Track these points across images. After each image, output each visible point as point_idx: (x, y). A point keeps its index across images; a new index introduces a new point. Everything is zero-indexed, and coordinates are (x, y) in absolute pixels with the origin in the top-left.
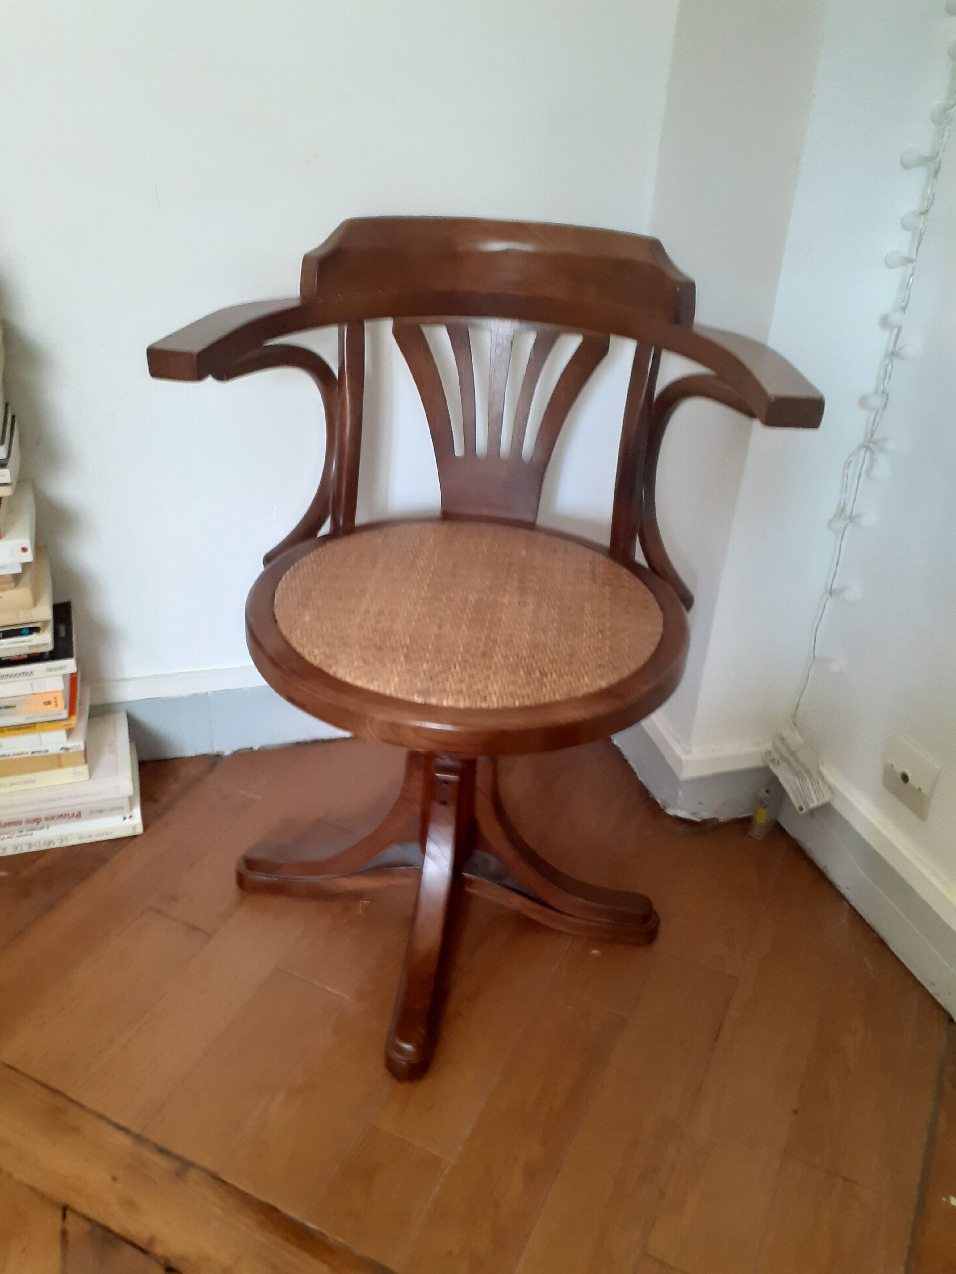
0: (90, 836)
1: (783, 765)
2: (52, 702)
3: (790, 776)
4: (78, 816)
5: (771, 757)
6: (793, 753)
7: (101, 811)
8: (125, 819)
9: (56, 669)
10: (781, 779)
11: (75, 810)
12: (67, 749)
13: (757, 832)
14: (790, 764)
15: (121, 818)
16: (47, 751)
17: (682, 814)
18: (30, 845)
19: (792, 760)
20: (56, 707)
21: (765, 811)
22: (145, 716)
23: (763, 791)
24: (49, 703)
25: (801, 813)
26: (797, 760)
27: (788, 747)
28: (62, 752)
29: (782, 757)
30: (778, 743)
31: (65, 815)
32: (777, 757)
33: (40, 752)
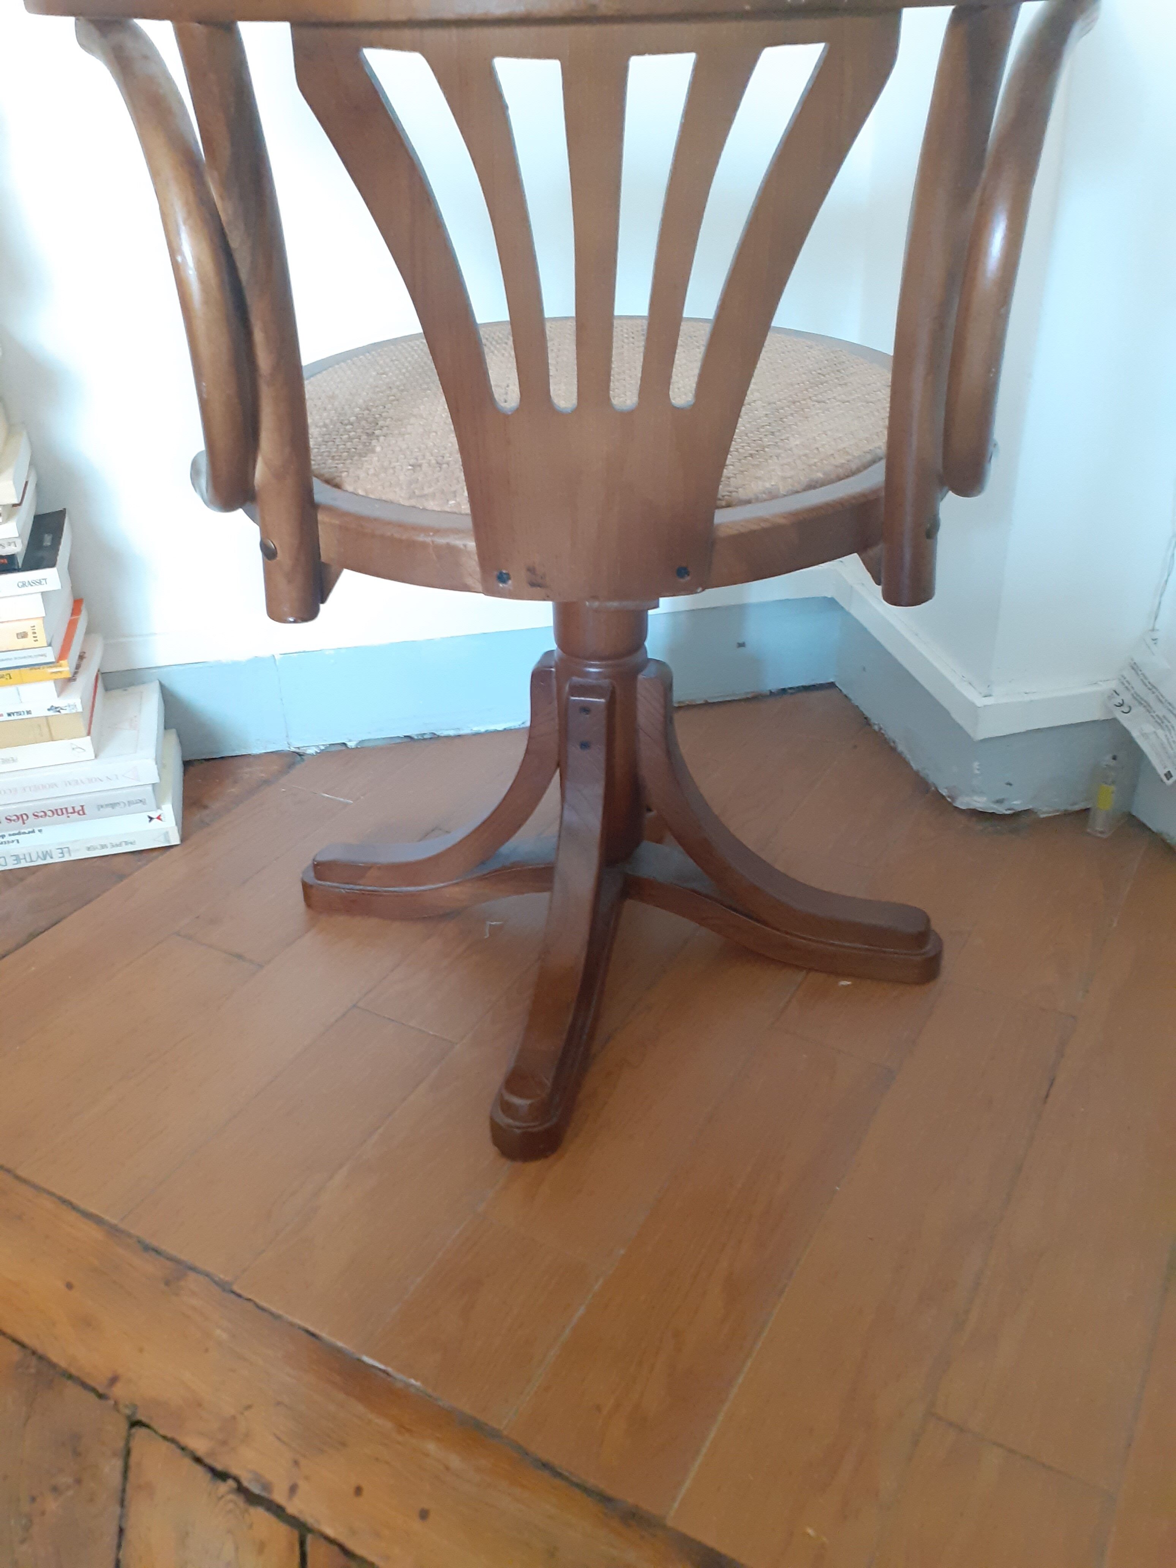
0: (103, 847)
1: (1138, 710)
2: (29, 634)
3: (1149, 728)
4: (82, 811)
5: (1118, 700)
6: (1152, 688)
7: (113, 805)
8: (151, 819)
9: (31, 584)
10: (1135, 734)
11: (77, 803)
12: (57, 709)
13: (1099, 825)
14: (1148, 708)
15: (144, 816)
16: (29, 712)
17: (980, 802)
18: (17, 858)
19: (1151, 699)
20: (35, 641)
21: (1113, 788)
22: (185, 689)
23: (1107, 759)
24: (24, 635)
25: (1169, 782)
26: (1160, 700)
27: (1144, 680)
28: (51, 713)
29: (1136, 697)
30: (1129, 674)
31: (61, 809)
32: (1127, 697)
33: (19, 713)
